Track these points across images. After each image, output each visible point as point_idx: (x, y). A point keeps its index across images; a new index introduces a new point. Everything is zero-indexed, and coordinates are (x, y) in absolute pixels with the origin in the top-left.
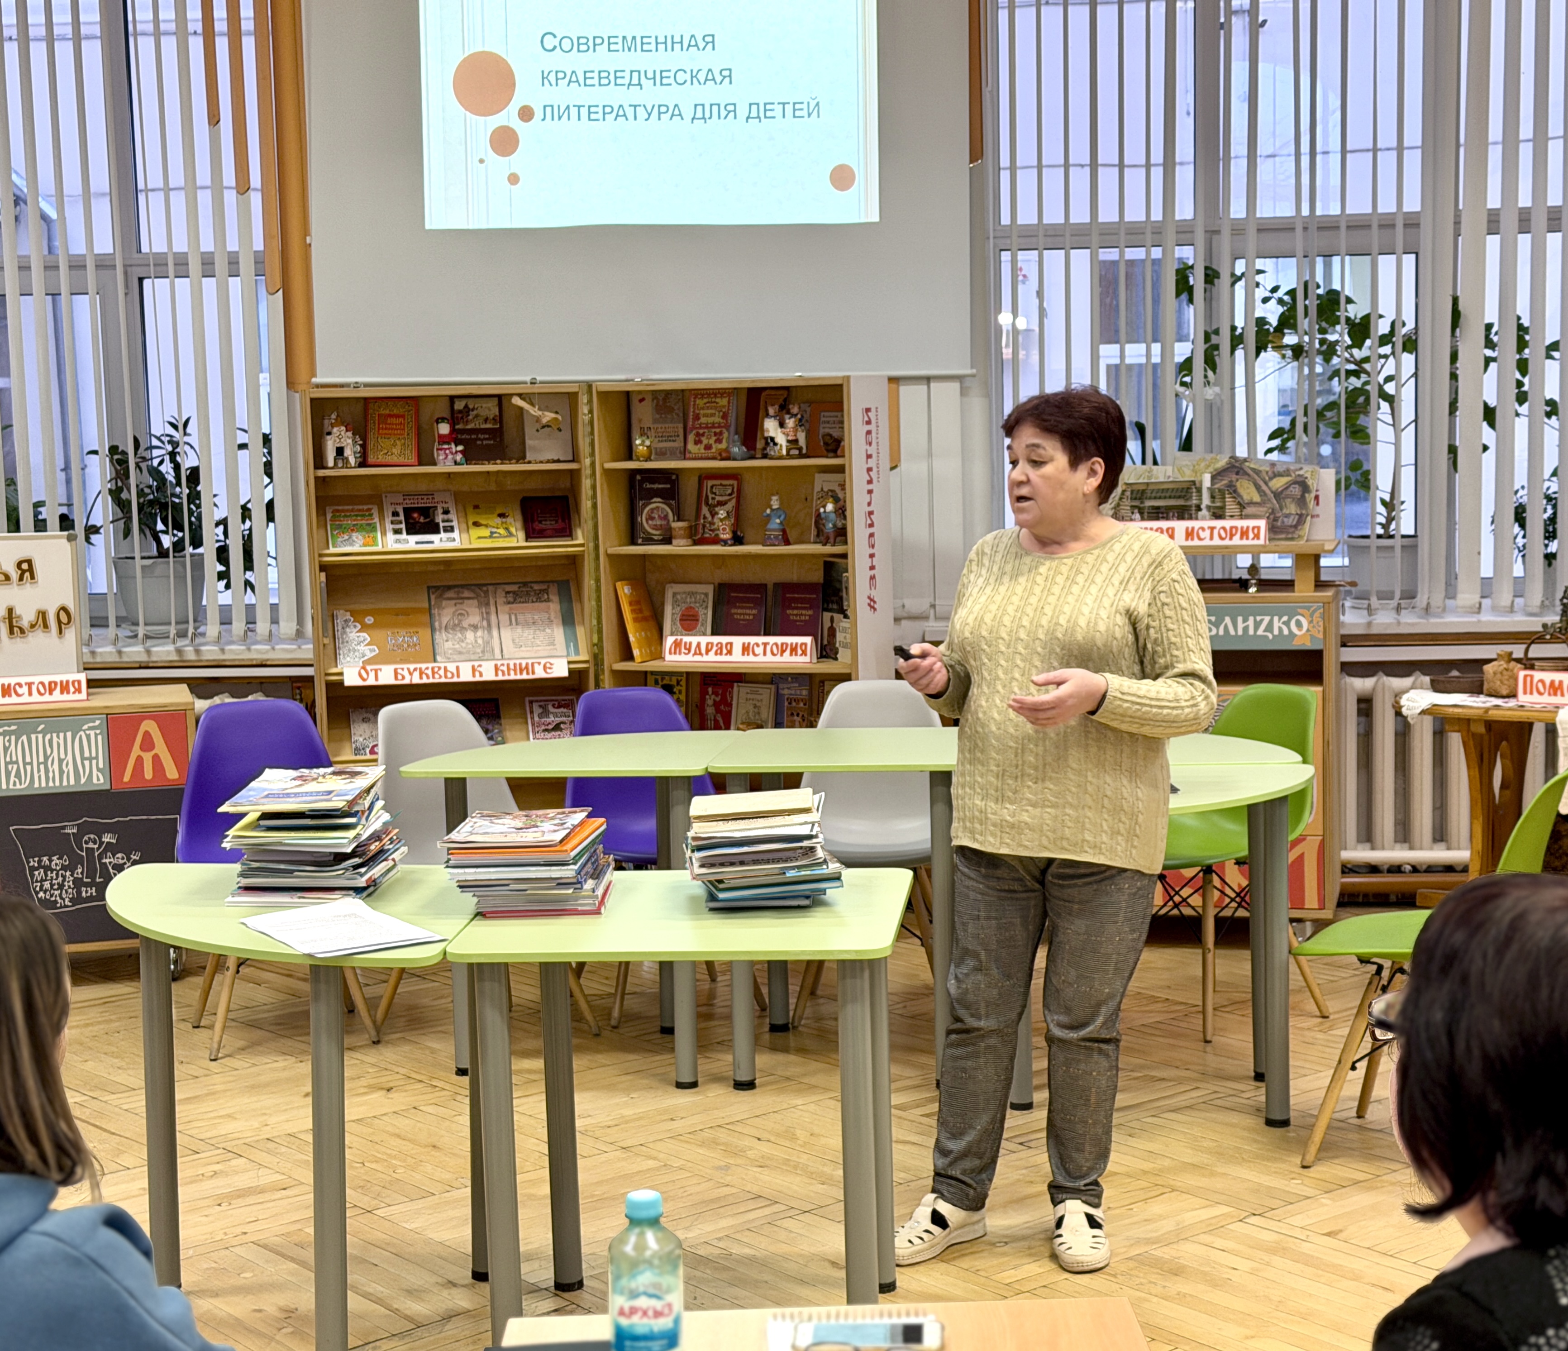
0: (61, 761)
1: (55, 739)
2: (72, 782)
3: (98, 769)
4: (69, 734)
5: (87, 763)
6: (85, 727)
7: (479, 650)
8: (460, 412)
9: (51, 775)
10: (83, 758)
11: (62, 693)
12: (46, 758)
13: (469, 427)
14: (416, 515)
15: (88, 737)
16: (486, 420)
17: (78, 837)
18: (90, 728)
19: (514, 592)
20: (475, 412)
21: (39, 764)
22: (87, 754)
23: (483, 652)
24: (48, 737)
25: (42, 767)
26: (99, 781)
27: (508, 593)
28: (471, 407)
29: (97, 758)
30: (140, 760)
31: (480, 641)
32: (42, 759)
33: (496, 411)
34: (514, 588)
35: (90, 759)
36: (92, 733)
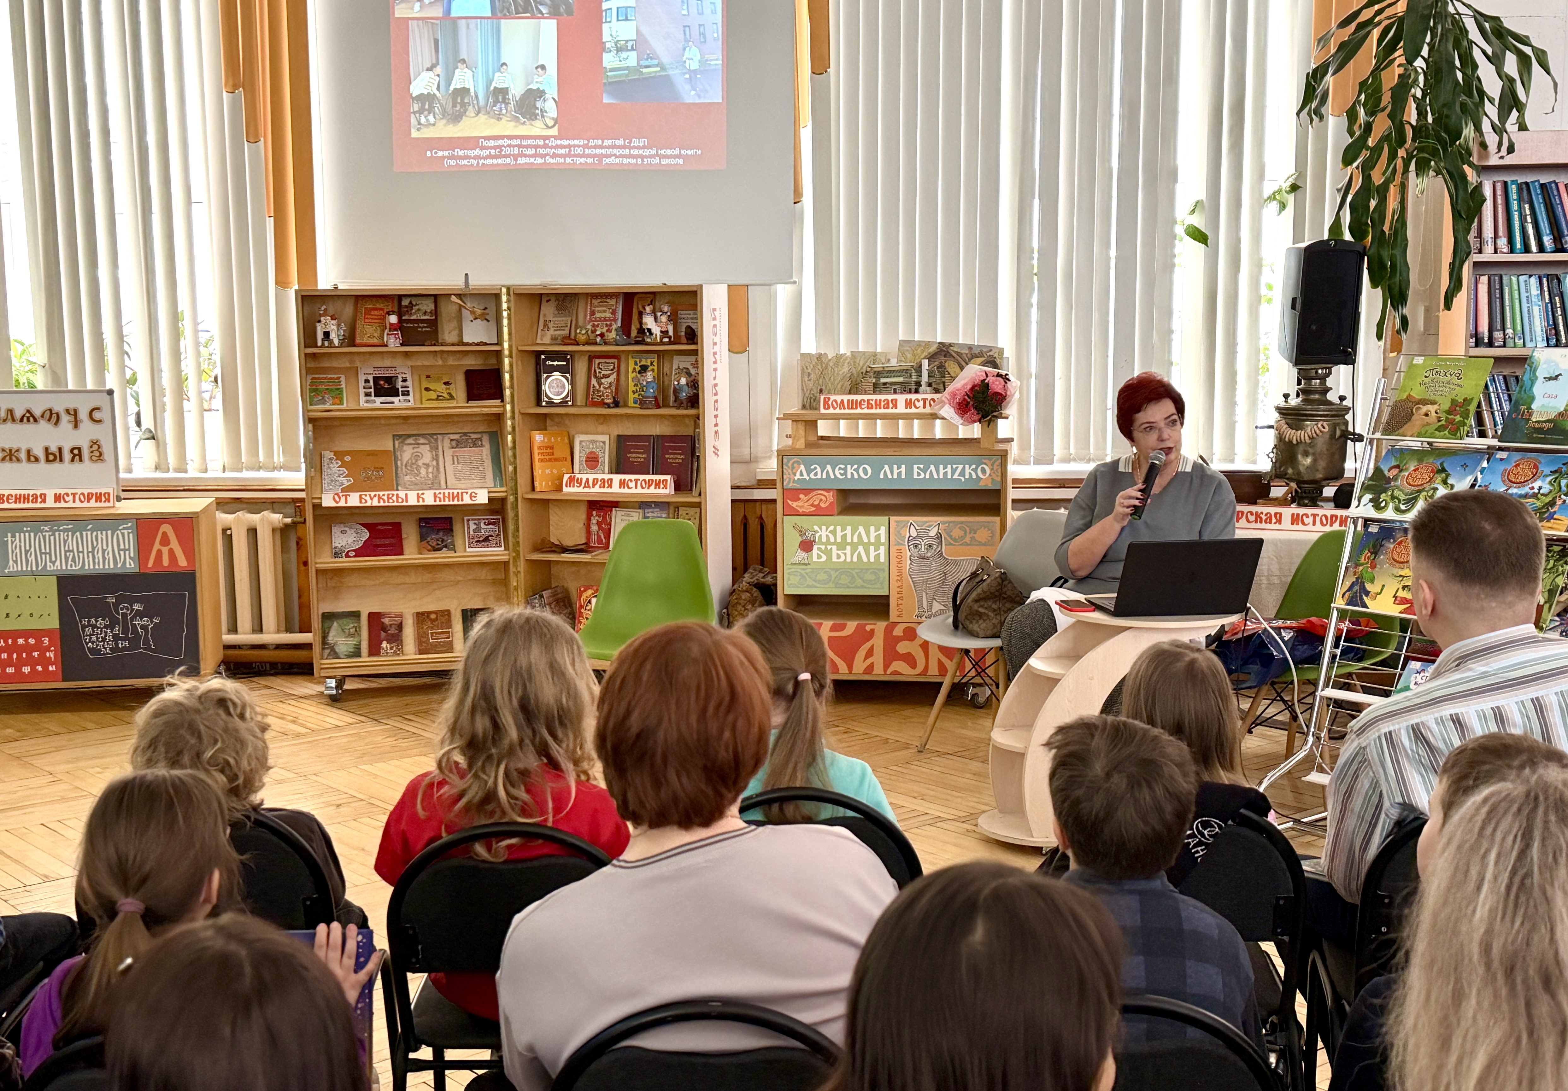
0: (104, 551)
1: (100, 536)
2: (112, 566)
3: (130, 558)
4: (109, 532)
5: (122, 553)
6: (121, 528)
7: (430, 482)
8: (406, 307)
9: (97, 561)
10: (119, 550)
11: (96, 501)
12: (93, 548)
13: (412, 318)
14: (382, 382)
15: (123, 534)
16: (425, 313)
17: (116, 605)
18: (124, 528)
19: (457, 440)
20: (417, 307)
21: (88, 552)
22: (122, 547)
23: (432, 483)
24: (95, 533)
25: (90, 554)
26: (131, 566)
27: (452, 440)
28: (414, 303)
29: (129, 549)
30: (159, 552)
31: (430, 476)
32: (90, 549)
33: (432, 307)
34: (457, 437)
35: (124, 550)
36: (126, 532)
